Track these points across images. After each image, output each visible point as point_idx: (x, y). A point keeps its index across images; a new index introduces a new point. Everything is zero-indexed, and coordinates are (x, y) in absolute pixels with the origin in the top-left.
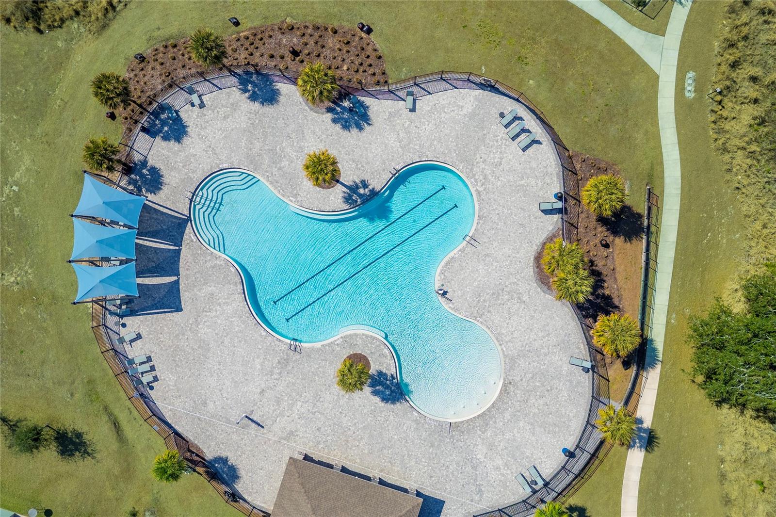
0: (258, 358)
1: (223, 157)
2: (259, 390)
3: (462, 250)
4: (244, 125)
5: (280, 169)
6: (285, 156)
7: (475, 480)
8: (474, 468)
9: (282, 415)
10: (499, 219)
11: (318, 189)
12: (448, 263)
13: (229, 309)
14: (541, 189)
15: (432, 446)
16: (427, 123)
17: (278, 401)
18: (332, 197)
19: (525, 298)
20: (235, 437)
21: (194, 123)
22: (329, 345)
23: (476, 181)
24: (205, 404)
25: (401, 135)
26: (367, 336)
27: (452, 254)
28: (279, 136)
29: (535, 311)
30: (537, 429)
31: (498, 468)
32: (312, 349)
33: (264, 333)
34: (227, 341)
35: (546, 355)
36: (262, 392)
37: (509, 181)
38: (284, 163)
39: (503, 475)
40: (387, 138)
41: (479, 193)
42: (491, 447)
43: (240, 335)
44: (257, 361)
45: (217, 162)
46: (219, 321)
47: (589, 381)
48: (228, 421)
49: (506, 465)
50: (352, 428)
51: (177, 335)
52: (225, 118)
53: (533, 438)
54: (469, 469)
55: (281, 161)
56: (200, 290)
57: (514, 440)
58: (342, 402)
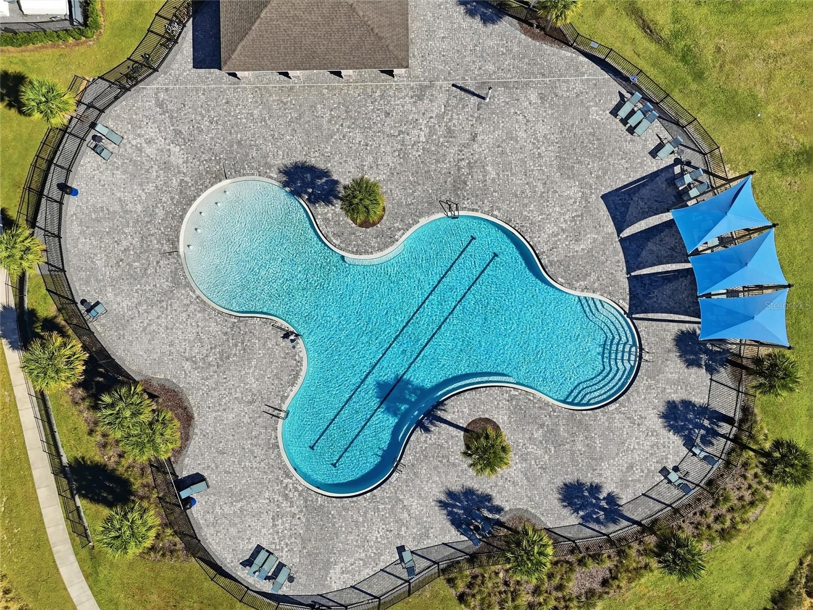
0: (493, 180)
1: (617, 417)
2: (479, 138)
3: (284, 398)
4: (604, 465)
5: (542, 426)
6: (541, 442)
7: (171, 118)
8: (178, 133)
9: (440, 117)
10: (252, 452)
11: (487, 416)
12: (296, 377)
13: (550, 228)
14: (214, 503)
15: (239, 143)
16: (379, 540)
17: (450, 132)
18: (466, 411)
19: (187, 365)
20: (491, 67)
21: (669, 447)
22: (409, 226)
23: (296, 489)
24: (542, 97)
25: (406, 515)
26: (366, 252)
27: (295, 389)
28: (557, 465)
29: (171, 354)
30: (117, 208)
31: (149, 142)
32: (429, 214)
33: (496, 213)
34: (540, 188)
35: (139, 303)
36: (474, 138)
37: (256, 501)
38: (538, 434)
39: (139, 136)
40: (421, 506)
41: (288, 475)
42: (166, 166)
43: (526, 201)
44: (493, 175)
45: (623, 409)
46: (557, 209)
47: (76, 290)
48: (505, 85)
49: (140, 150)
50: (346, 130)
51: (605, 174)
52: (631, 467)
53: (118, 195)
54: (185, 129)
55: (544, 436)
56: (595, 240)
57: (141, 184)
58: (370, 159)
